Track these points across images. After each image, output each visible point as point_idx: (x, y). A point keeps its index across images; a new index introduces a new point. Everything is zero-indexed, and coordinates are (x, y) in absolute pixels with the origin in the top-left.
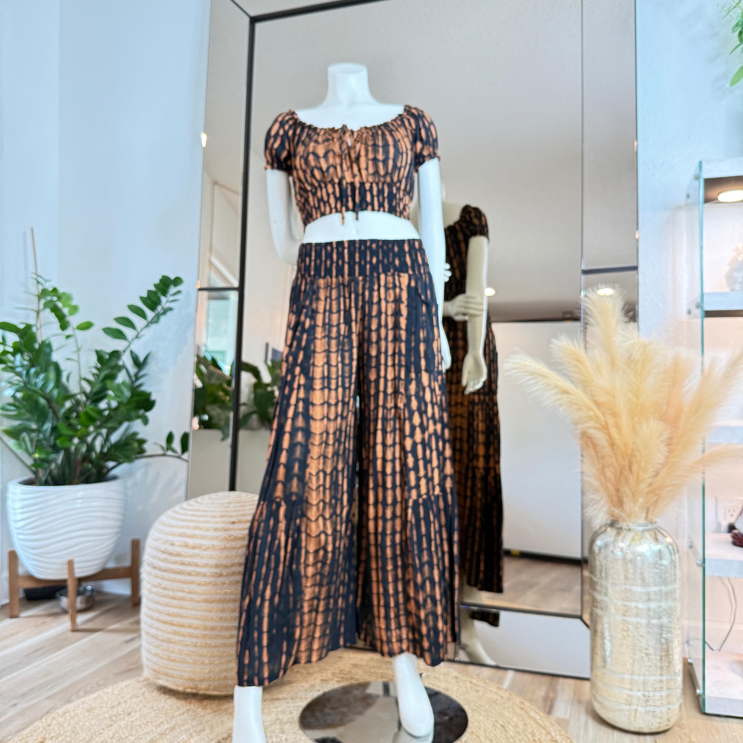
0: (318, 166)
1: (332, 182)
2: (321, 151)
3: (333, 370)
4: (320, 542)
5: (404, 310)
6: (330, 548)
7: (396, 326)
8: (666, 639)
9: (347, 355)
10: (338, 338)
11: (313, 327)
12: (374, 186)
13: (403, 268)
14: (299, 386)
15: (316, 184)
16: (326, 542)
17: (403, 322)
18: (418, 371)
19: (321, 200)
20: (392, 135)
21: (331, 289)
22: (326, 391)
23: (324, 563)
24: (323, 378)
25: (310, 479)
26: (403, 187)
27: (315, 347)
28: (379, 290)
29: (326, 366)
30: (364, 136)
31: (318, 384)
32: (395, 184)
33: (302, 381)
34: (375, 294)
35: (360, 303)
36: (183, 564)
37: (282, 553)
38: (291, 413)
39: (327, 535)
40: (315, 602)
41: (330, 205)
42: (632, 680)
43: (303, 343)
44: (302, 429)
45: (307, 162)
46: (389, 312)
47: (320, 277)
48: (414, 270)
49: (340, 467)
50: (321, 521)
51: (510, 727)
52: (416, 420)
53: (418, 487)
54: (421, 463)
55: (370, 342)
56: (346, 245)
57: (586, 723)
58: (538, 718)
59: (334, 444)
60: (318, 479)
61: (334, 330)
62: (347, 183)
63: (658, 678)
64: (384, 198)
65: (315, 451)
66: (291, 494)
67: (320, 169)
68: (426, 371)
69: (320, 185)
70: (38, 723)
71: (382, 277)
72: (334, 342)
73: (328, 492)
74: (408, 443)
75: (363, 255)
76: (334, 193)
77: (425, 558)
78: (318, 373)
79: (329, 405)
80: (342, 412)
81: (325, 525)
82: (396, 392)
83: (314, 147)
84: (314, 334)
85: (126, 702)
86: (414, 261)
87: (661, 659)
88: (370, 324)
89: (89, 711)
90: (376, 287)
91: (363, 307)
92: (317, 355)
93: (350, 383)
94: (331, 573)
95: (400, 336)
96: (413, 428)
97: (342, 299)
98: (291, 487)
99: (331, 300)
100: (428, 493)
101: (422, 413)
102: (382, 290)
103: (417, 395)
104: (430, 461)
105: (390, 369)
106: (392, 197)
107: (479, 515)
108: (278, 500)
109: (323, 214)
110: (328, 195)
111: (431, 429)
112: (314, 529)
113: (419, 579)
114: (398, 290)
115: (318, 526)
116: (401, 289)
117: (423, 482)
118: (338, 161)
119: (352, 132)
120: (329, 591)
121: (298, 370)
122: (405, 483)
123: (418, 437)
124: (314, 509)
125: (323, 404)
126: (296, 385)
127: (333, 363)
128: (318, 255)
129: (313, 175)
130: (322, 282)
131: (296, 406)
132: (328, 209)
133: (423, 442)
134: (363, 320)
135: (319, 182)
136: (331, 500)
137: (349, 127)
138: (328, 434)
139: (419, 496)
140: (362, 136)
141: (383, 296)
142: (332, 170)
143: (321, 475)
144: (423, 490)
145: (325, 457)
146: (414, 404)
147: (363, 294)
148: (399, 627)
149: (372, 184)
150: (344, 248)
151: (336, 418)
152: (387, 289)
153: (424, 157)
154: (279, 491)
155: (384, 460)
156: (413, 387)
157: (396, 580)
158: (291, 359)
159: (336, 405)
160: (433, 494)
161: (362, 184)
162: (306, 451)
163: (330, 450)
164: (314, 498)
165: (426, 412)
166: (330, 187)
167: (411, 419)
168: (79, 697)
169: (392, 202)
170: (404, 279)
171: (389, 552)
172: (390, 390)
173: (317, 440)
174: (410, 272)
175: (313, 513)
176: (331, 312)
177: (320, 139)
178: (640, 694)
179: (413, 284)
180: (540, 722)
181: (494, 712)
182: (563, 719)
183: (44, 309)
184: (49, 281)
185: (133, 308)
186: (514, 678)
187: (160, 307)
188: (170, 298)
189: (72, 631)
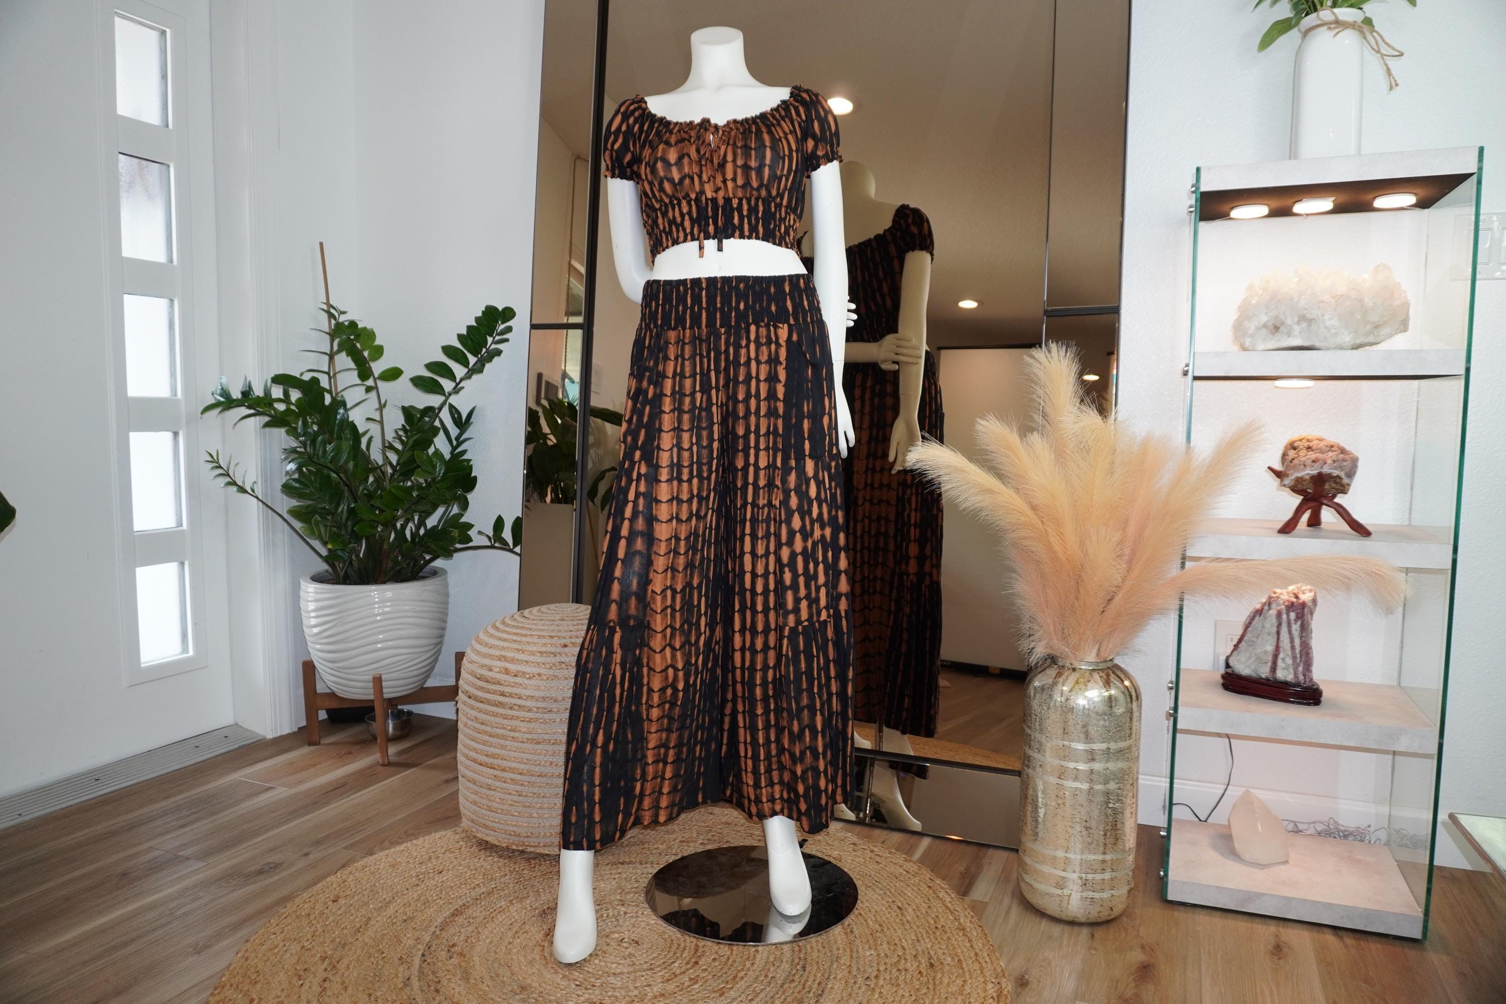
0: (669, 176)
1: (686, 197)
2: (672, 156)
3: (686, 454)
4: (667, 678)
5: (782, 375)
6: (681, 686)
7: (772, 395)
8: (1114, 809)
9: (705, 433)
10: (692, 411)
11: (659, 396)
12: (744, 202)
13: (781, 317)
14: (639, 474)
15: (667, 201)
16: (676, 678)
17: (781, 390)
18: (800, 459)
19: (673, 222)
20: (770, 132)
21: (684, 344)
22: (675, 483)
23: (673, 704)
24: (671, 466)
25: (653, 599)
26: (785, 202)
27: (660, 424)
28: (747, 346)
29: (675, 450)
30: (733, 133)
31: (664, 475)
32: (774, 199)
33: (643, 470)
34: (743, 351)
35: (723, 364)
36: (503, 694)
37: (618, 691)
38: (628, 512)
39: (676, 670)
40: (662, 750)
41: (684, 230)
42: (1067, 858)
43: (645, 419)
44: (642, 534)
45: (654, 170)
46: (762, 377)
47: (670, 328)
48: (796, 319)
49: (695, 582)
50: (668, 651)
51: (910, 910)
52: (796, 523)
53: (797, 610)
54: (801, 580)
55: (736, 418)
56: (704, 285)
57: (1010, 908)
58: (948, 900)
59: (686, 552)
60: (664, 598)
61: (687, 400)
62: (707, 199)
63: (1101, 858)
64: (757, 219)
65: (660, 563)
66: (629, 617)
67: (671, 180)
68: (811, 457)
69: (671, 202)
70: (332, 878)
71: (753, 328)
72: (686, 417)
73: (678, 615)
74: (785, 553)
75: (726, 299)
76: (690, 213)
77: (805, 701)
78: (664, 459)
79: (680, 501)
80: (698, 510)
81: (673, 657)
82: (770, 484)
83: (664, 151)
84: (660, 406)
85: (437, 858)
86: (797, 306)
87: (1106, 835)
88: (735, 393)
89: (393, 866)
90: (744, 343)
91: (727, 369)
92: (664, 435)
93: (710, 471)
94: (683, 716)
95: (776, 409)
96: (791, 534)
97: (698, 358)
98: (629, 607)
99: (684, 359)
100: (810, 618)
101: (804, 513)
102: (752, 347)
103: (798, 490)
104: (815, 577)
105: (762, 454)
106: (768, 216)
107: (905, 636)
108: (612, 624)
109: (676, 242)
110: (682, 215)
111: (817, 533)
112: (658, 662)
113: (796, 727)
114: (773, 347)
115: (664, 658)
116: (778, 345)
117: (804, 604)
118: (696, 170)
119: (716, 127)
120: (680, 737)
121: (638, 454)
122: (780, 604)
123: (798, 545)
124: (659, 636)
125: (670, 501)
126: (635, 476)
127: (686, 445)
128: (667, 299)
129: (662, 189)
130: (672, 335)
131: (635, 502)
132: (681, 235)
133: (805, 551)
134: (726, 386)
135: (670, 197)
136: (682, 626)
137: (713, 121)
138: (678, 539)
139: (798, 622)
140: (729, 133)
141: (753, 355)
142: (687, 181)
143: (669, 592)
144: (804, 615)
145: (674, 570)
146: (794, 501)
147: (727, 351)
148: (771, 784)
149: (740, 200)
150: (701, 289)
151: (689, 519)
152: (758, 345)
153: (818, 158)
154: (613, 613)
155: (754, 575)
156: (792, 478)
157: (767, 727)
158: (629, 439)
159: (690, 501)
160: (818, 621)
161: (728, 200)
162: (649, 563)
163: (681, 561)
164: (658, 623)
165: (810, 512)
166: (684, 204)
167: (789, 521)
168: (382, 849)
169: (770, 224)
170: (783, 332)
171: (758, 691)
172: (762, 482)
173: (662, 548)
174: (792, 322)
175: (657, 642)
176: (683, 376)
177: (673, 140)
178: (1075, 877)
179: (795, 337)
180: (949, 905)
181: (893, 891)
182: (981, 902)
183: (339, 351)
184: (344, 313)
185: (448, 351)
186: (930, 847)
187: (484, 350)
188: (497, 338)
189: (383, 765)
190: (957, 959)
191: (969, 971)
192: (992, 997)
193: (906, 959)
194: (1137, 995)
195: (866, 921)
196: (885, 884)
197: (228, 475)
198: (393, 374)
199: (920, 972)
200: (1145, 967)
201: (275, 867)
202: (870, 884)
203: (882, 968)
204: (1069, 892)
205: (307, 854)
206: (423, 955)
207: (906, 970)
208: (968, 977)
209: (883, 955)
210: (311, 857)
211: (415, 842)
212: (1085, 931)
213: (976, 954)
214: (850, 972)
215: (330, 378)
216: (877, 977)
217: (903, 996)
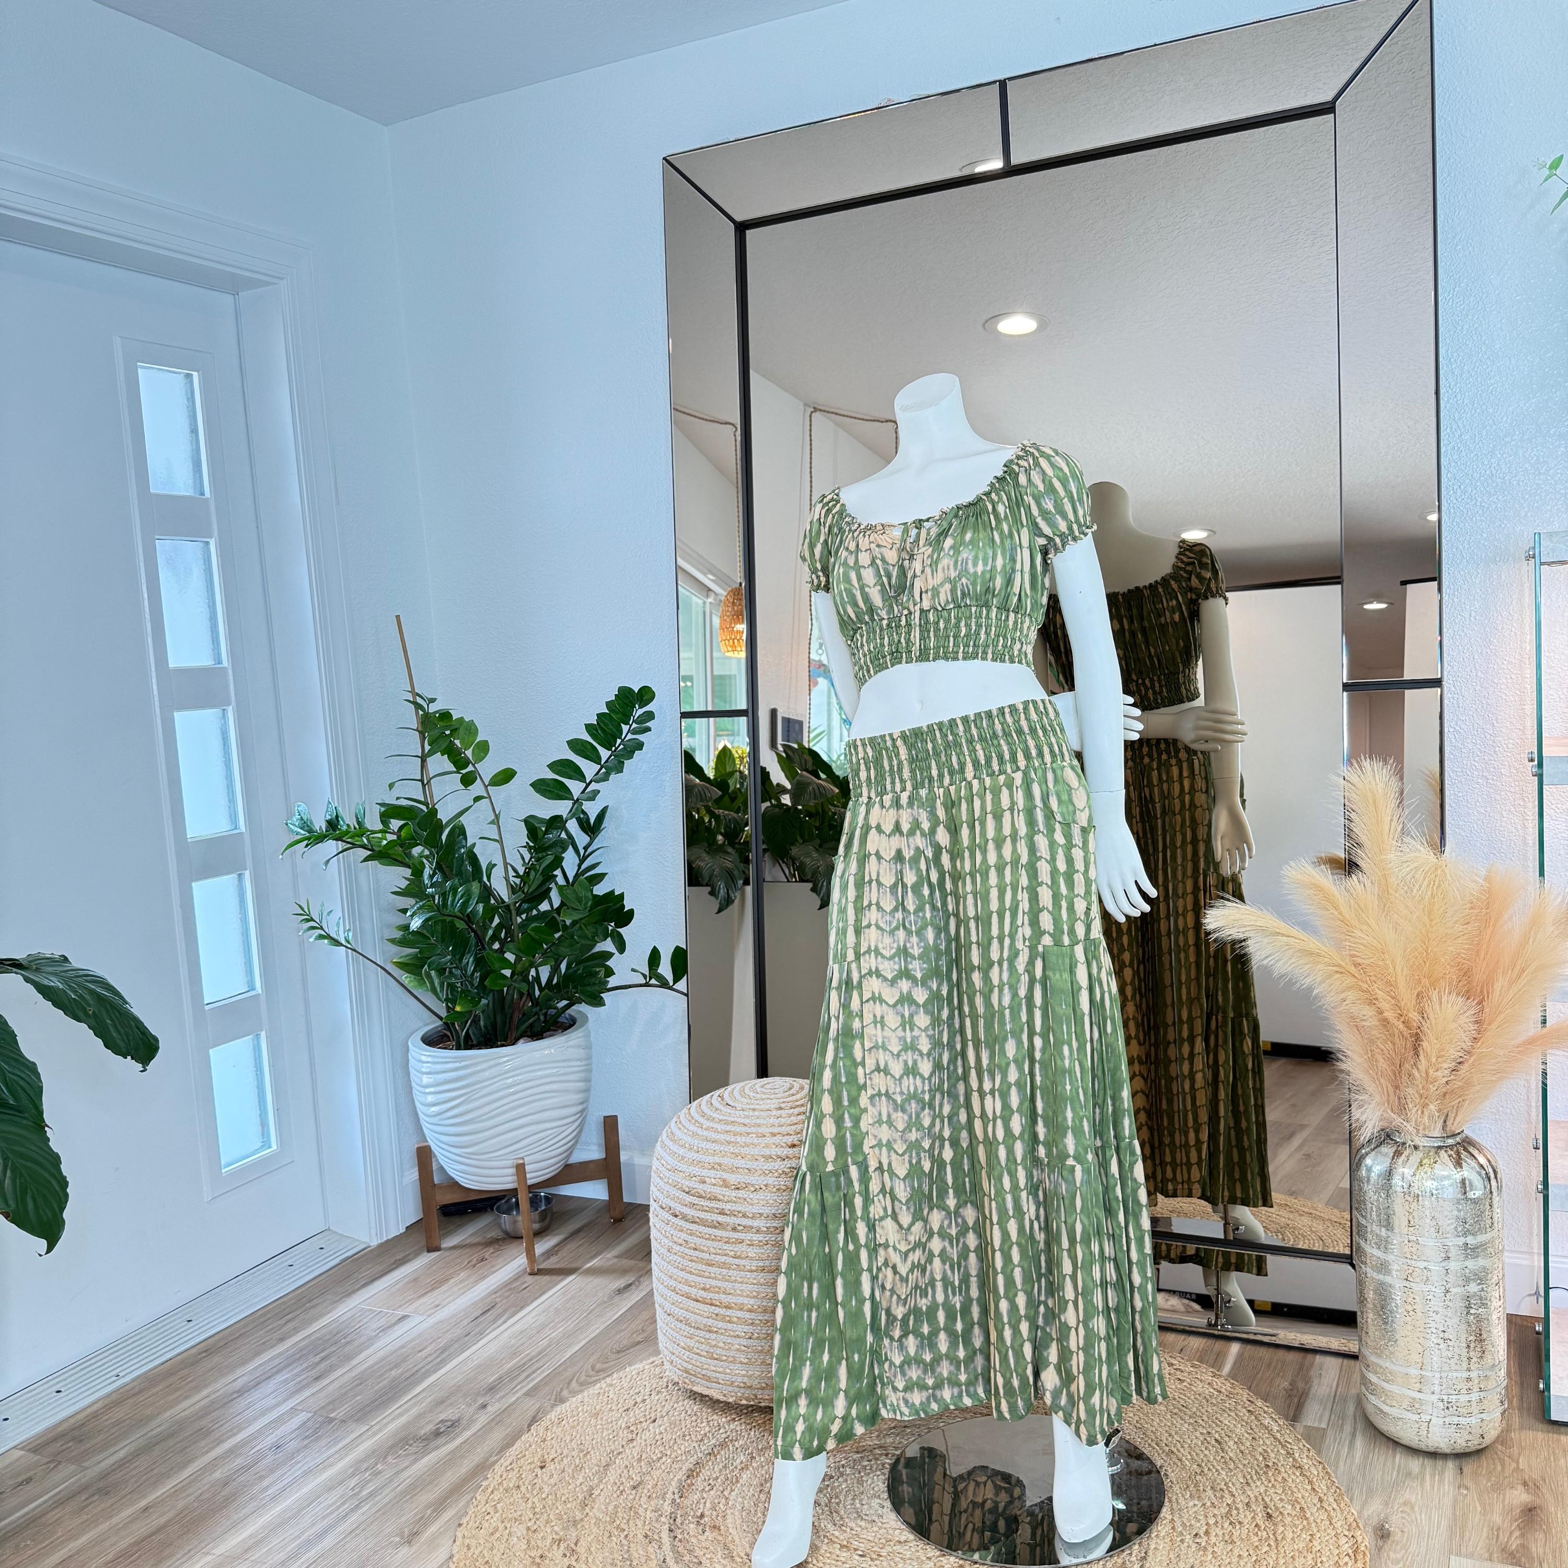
8: (1477, 1316)
42: (1422, 1377)
51: (1231, 1443)
57: (1353, 1435)
58: (1276, 1428)
63: (1465, 1375)
70: (527, 1436)
85: (644, 1401)
87: (1468, 1347)
89: (594, 1414)
178: (1434, 1398)
180: (1278, 1435)
181: (1205, 1418)
182: (1317, 1429)
183: (431, 753)
184: (432, 700)
185: (576, 745)
186: (1240, 1357)
187: (619, 741)
188: (634, 725)
189: (530, 1274)
190: (1298, 1507)
191: (1315, 1521)
192: (1348, 1555)
193: (1237, 1509)
194: (1523, 1546)
195: (1180, 1460)
196: (1194, 1409)
197: (322, 928)
198: (506, 776)
199: (1257, 1525)
200: (1530, 1510)
201: (454, 1425)
202: (1176, 1411)
203: (1212, 1521)
204: (1428, 1418)
205: (484, 1406)
206: (671, 1530)
207: (1240, 1523)
208: (1315, 1530)
209: (1209, 1504)
210: (489, 1408)
211: (608, 1380)
212: (1451, 1465)
213: (1321, 1500)
214: (1173, 1528)
215: (424, 786)
216: (1207, 1533)
217: (1240, 1556)
